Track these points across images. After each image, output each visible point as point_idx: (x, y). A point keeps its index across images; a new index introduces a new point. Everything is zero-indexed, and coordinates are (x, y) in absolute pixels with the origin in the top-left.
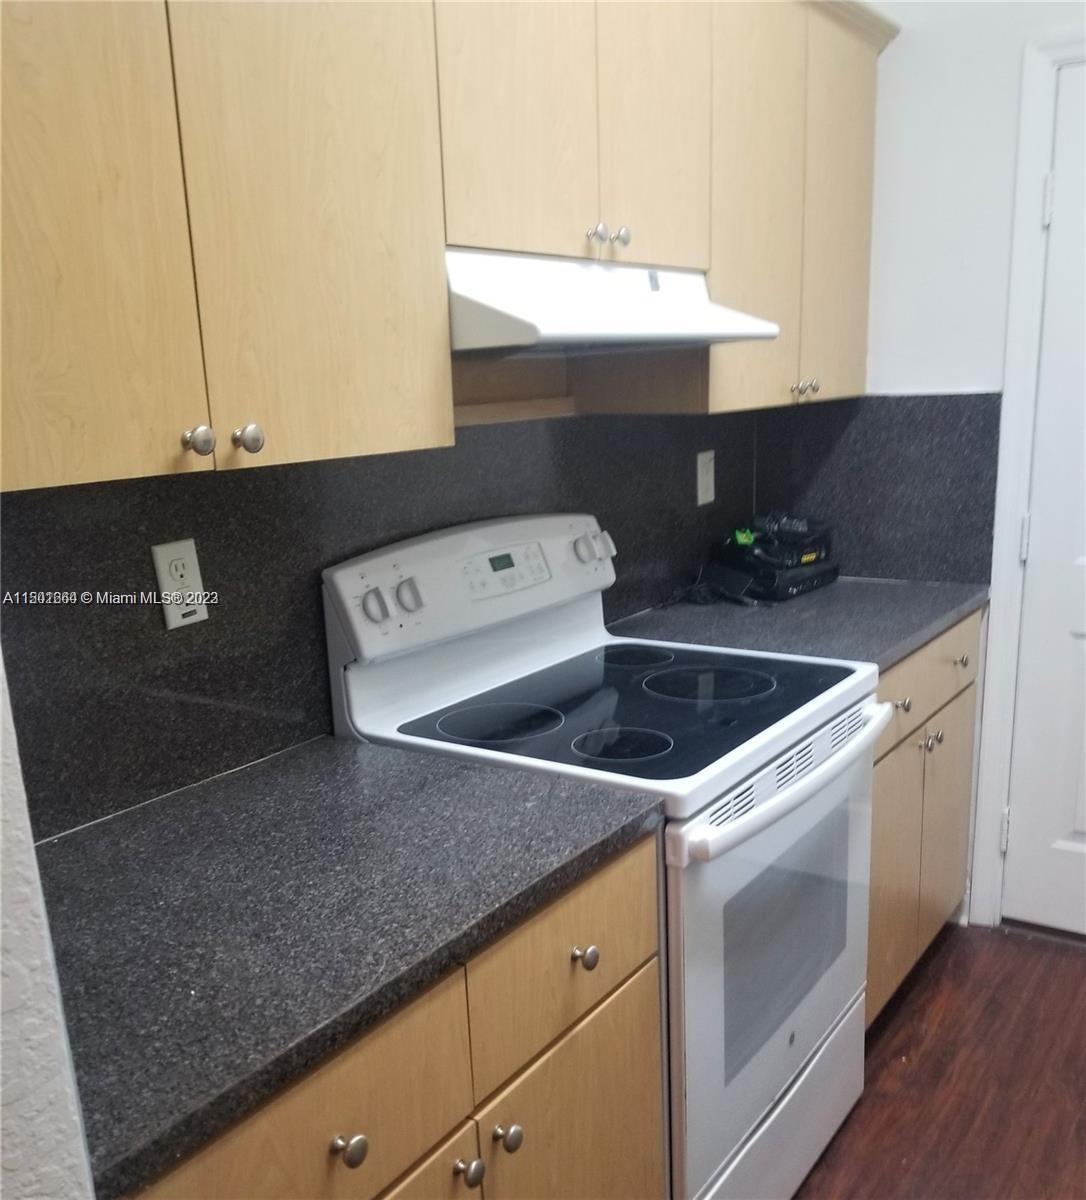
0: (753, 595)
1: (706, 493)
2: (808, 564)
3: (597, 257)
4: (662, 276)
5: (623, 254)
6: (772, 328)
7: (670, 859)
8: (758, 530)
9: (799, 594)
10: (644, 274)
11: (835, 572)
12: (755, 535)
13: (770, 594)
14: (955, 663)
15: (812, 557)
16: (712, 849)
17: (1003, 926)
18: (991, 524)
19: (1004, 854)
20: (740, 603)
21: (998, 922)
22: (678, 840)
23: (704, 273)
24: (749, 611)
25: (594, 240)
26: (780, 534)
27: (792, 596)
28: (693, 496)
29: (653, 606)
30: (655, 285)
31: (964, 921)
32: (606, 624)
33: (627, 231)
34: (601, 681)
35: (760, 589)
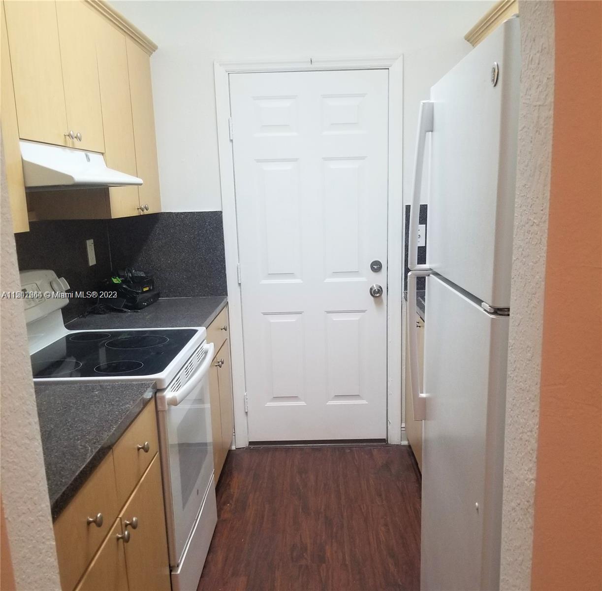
0: (126, 307)
1: (92, 261)
2: (146, 291)
3: (68, 146)
4: (91, 155)
5: (77, 144)
6: (139, 180)
7: (160, 407)
8: (123, 276)
9: (147, 306)
10: (83, 154)
11: (158, 295)
12: (121, 279)
13: (135, 307)
14: (222, 329)
15: (147, 289)
16: (178, 399)
17: (250, 446)
18: (224, 268)
19: (247, 413)
20: (121, 311)
21: (248, 444)
22: (163, 397)
23: (103, 154)
24: (127, 315)
25: (67, 137)
26: (133, 278)
27: (145, 306)
28: (87, 261)
29: (79, 316)
30: (89, 160)
31: (234, 448)
32: (64, 324)
33: (80, 134)
34: (65, 354)
35: (130, 304)
